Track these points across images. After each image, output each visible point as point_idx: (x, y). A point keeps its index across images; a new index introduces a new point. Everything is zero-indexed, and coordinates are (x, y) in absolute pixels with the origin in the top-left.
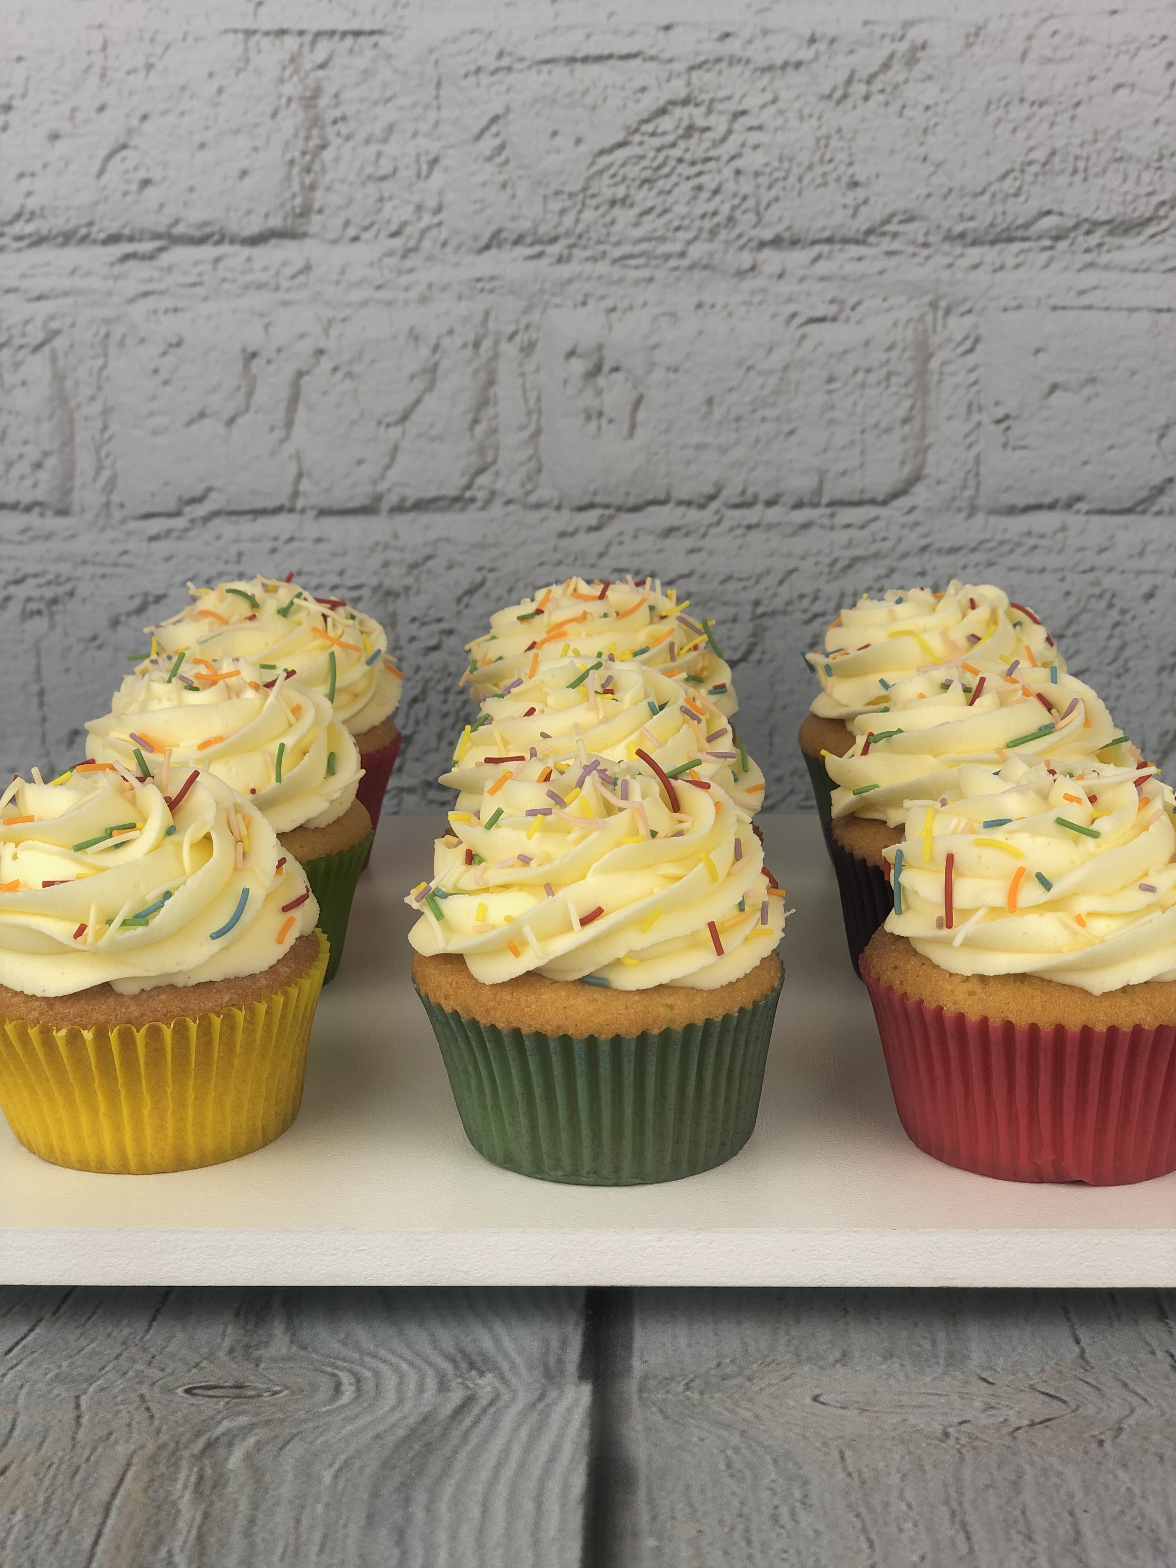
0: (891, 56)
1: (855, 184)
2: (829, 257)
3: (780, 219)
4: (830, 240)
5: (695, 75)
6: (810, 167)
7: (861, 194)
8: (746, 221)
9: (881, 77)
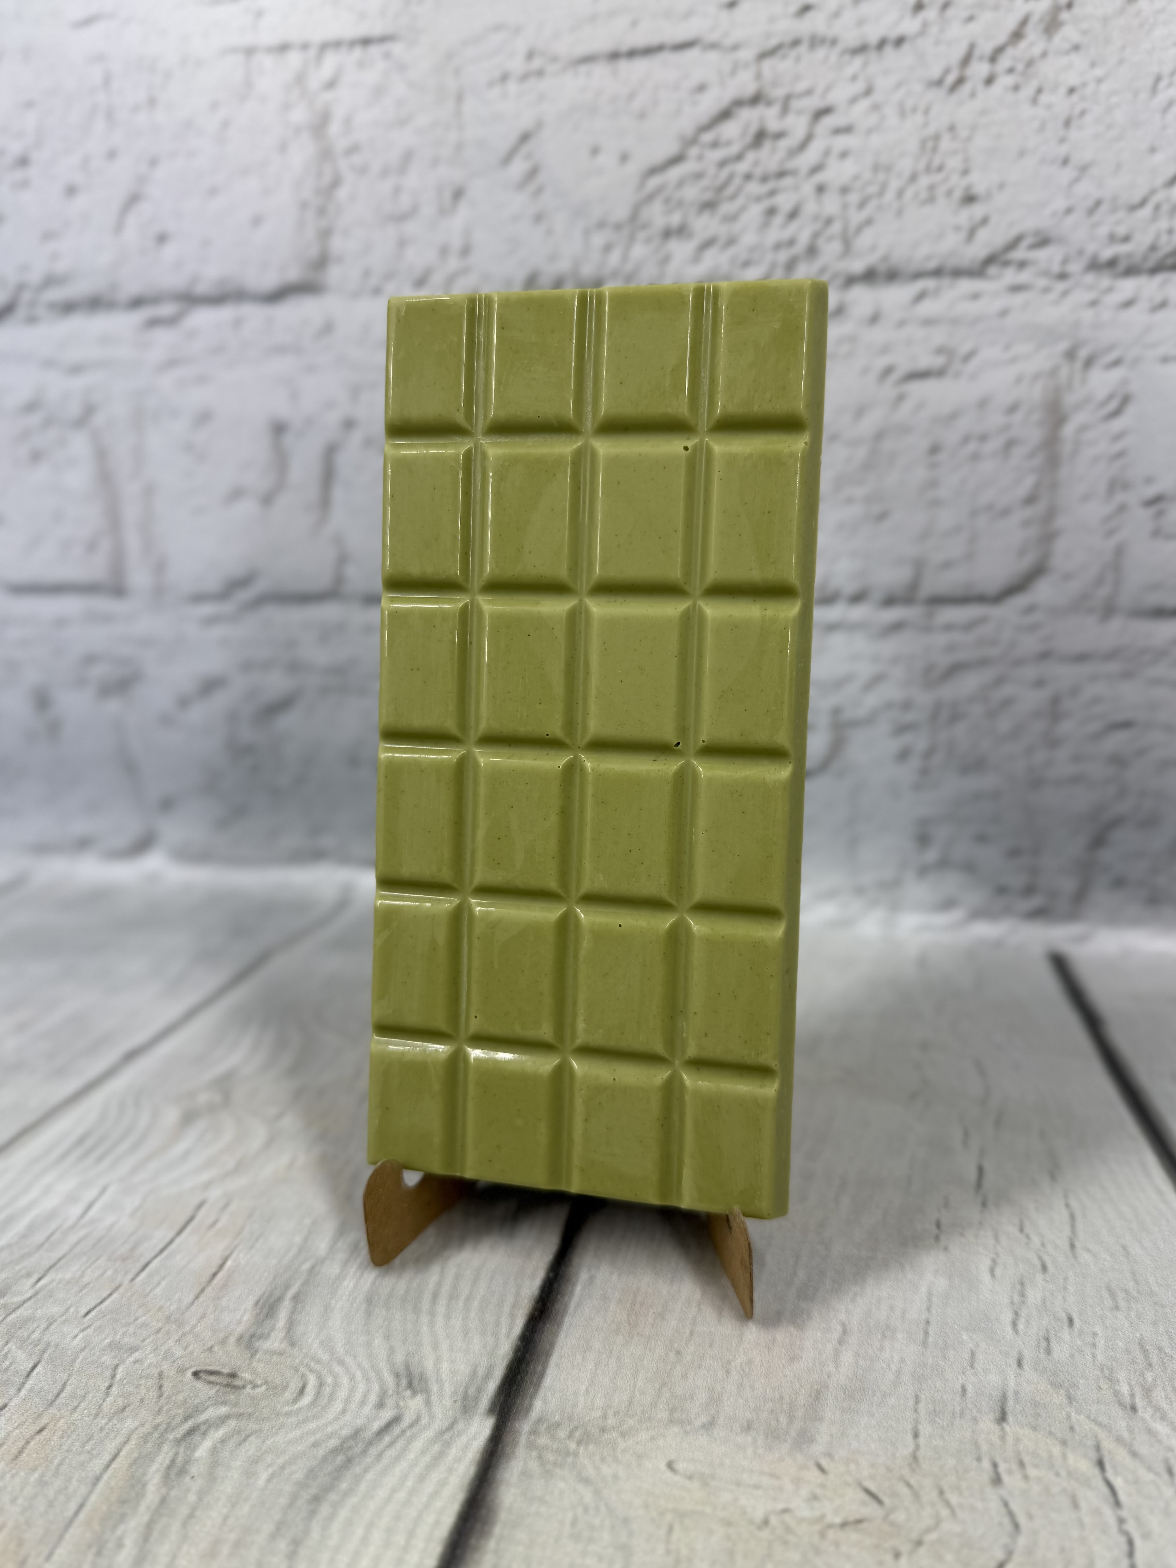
0: (1024, 22)
1: (969, 199)
2: (937, 292)
3: (873, 248)
4: (937, 273)
5: (767, 65)
6: (913, 178)
7: (977, 211)
8: (830, 250)
9: (1010, 52)
